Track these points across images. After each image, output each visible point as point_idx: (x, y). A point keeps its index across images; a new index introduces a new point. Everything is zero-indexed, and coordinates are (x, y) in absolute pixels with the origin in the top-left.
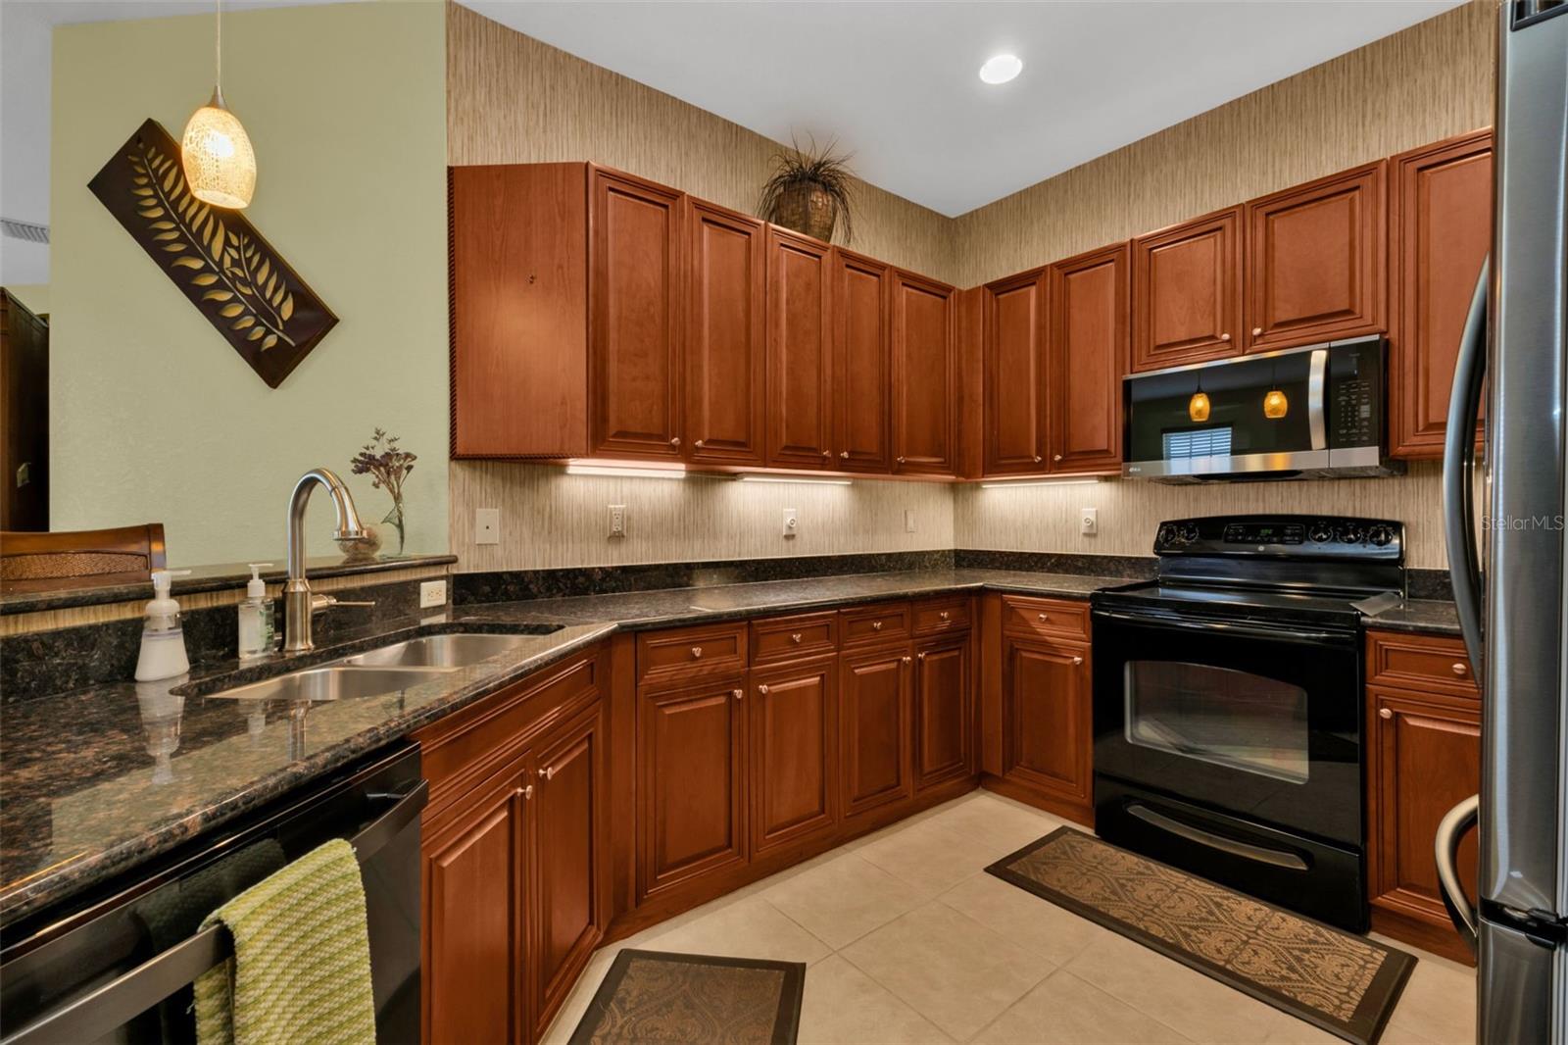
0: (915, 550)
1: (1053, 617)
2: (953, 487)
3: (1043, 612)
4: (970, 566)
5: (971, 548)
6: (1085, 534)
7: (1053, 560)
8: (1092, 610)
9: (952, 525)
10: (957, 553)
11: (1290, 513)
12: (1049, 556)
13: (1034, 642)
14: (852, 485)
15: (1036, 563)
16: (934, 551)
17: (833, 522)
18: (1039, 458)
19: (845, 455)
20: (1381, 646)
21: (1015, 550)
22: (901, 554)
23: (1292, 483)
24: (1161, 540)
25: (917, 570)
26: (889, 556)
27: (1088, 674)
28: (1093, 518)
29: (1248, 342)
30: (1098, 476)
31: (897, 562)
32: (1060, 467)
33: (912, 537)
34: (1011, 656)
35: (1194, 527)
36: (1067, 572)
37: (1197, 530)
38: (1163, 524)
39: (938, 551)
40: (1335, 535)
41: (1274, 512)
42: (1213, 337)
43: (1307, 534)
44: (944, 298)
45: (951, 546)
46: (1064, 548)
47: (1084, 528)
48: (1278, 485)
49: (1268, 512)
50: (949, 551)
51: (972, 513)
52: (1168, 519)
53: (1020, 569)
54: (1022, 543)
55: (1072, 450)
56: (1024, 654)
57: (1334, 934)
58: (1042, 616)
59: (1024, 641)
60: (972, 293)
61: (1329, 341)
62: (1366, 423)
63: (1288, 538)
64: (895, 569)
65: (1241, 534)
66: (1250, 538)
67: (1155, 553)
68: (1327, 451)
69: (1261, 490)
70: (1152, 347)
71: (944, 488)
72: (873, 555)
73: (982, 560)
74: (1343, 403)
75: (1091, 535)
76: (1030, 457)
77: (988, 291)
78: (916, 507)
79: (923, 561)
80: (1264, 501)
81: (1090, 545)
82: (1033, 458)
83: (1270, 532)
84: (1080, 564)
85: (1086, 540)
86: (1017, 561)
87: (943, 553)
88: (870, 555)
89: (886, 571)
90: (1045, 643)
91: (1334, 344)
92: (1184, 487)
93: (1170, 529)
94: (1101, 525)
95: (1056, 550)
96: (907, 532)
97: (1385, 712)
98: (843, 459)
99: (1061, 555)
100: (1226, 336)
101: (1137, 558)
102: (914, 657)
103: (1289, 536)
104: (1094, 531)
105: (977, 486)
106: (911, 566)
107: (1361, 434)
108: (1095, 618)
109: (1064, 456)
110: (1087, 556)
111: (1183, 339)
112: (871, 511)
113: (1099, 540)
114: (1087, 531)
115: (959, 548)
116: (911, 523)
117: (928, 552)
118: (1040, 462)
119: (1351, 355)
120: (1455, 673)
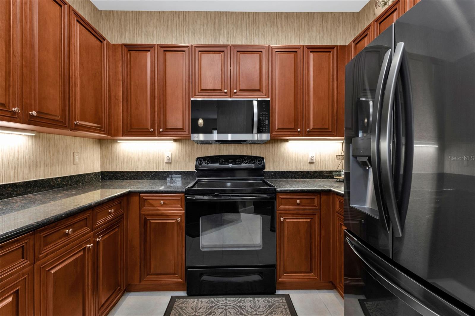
0: (79, 174)
1: (166, 202)
2: (100, 141)
3: (162, 200)
4: (110, 179)
5: (110, 171)
6: (166, 163)
7: (153, 174)
8: (186, 197)
9: (100, 160)
10: (102, 173)
11: (235, 154)
12: (151, 172)
13: (157, 215)
14: (35, 136)
15: (145, 176)
16: (90, 174)
17: (18, 159)
18: (152, 130)
19: (34, 113)
20: (280, 197)
21: (134, 171)
22: (71, 177)
23: (236, 145)
24: (198, 164)
25: (81, 184)
26: (63, 178)
27: (183, 225)
28: (170, 156)
29: (232, 94)
30: (173, 139)
31: (68, 181)
32: (161, 134)
33: (77, 167)
34: (145, 222)
35: (209, 159)
36: (159, 179)
37: (210, 160)
38: (198, 158)
39: (93, 173)
40: (249, 162)
41: (231, 154)
42: (221, 90)
43: (242, 161)
44: (101, 42)
45: (99, 170)
46: (157, 169)
47: (166, 161)
48: (232, 145)
49: (229, 154)
50: (98, 172)
51: (111, 154)
52: (198, 157)
53: (137, 179)
54: (137, 167)
55: (167, 127)
56: (152, 221)
57: (271, 298)
58: (162, 202)
59: (152, 215)
60: (115, 47)
61: (258, 98)
62: (267, 126)
63: (237, 163)
64: (67, 185)
65: (224, 162)
66: (227, 163)
67: (195, 169)
68: (257, 134)
69: (227, 147)
70: (200, 90)
71: (95, 141)
72: (52, 179)
73: (117, 176)
74: (261, 119)
75: (169, 163)
76: (148, 129)
77: (125, 48)
78: (80, 151)
79: (85, 179)
80: (228, 150)
81: (168, 167)
82: (149, 130)
83: (232, 161)
84: (165, 175)
85: (167, 165)
86: (135, 175)
87: (95, 174)
88: (49, 179)
89: (61, 187)
90: (162, 215)
91: (259, 99)
92: (203, 145)
93: (200, 160)
94: (173, 159)
95: (154, 170)
96: (74, 164)
97: (282, 219)
98: (32, 116)
99: (157, 172)
100: (226, 91)
101: (187, 172)
102: (94, 242)
103: (238, 162)
104: (170, 162)
105: (115, 141)
106: (77, 183)
107: (265, 129)
108: (186, 200)
109: (163, 130)
110: (167, 171)
111: (211, 89)
112: (50, 152)
113: (172, 165)
114: (167, 162)
115: (103, 171)
116: (77, 159)
117: (87, 174)
118: (153, 131)
119: (263, 104)
120: (298, 203)
